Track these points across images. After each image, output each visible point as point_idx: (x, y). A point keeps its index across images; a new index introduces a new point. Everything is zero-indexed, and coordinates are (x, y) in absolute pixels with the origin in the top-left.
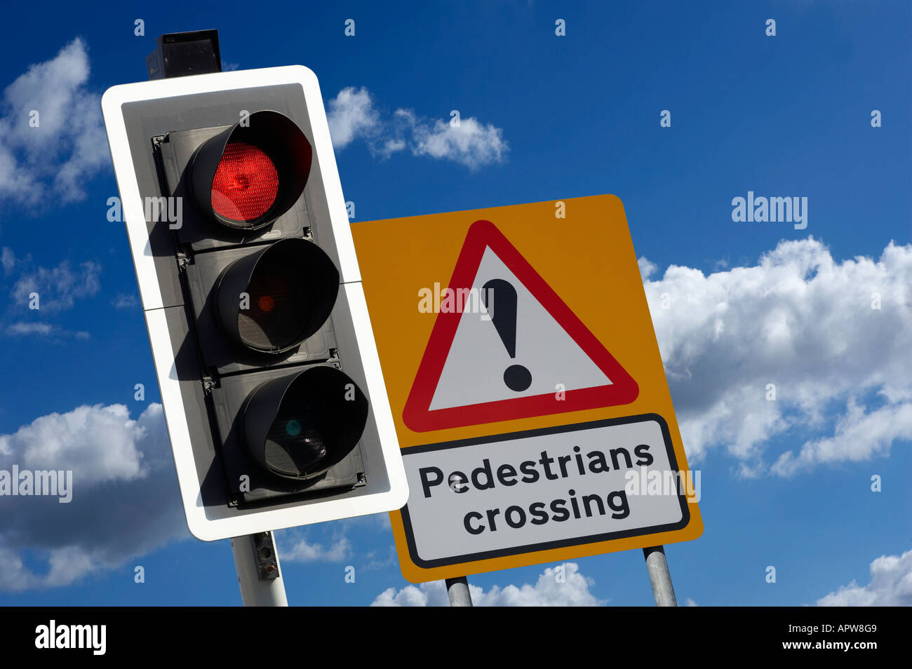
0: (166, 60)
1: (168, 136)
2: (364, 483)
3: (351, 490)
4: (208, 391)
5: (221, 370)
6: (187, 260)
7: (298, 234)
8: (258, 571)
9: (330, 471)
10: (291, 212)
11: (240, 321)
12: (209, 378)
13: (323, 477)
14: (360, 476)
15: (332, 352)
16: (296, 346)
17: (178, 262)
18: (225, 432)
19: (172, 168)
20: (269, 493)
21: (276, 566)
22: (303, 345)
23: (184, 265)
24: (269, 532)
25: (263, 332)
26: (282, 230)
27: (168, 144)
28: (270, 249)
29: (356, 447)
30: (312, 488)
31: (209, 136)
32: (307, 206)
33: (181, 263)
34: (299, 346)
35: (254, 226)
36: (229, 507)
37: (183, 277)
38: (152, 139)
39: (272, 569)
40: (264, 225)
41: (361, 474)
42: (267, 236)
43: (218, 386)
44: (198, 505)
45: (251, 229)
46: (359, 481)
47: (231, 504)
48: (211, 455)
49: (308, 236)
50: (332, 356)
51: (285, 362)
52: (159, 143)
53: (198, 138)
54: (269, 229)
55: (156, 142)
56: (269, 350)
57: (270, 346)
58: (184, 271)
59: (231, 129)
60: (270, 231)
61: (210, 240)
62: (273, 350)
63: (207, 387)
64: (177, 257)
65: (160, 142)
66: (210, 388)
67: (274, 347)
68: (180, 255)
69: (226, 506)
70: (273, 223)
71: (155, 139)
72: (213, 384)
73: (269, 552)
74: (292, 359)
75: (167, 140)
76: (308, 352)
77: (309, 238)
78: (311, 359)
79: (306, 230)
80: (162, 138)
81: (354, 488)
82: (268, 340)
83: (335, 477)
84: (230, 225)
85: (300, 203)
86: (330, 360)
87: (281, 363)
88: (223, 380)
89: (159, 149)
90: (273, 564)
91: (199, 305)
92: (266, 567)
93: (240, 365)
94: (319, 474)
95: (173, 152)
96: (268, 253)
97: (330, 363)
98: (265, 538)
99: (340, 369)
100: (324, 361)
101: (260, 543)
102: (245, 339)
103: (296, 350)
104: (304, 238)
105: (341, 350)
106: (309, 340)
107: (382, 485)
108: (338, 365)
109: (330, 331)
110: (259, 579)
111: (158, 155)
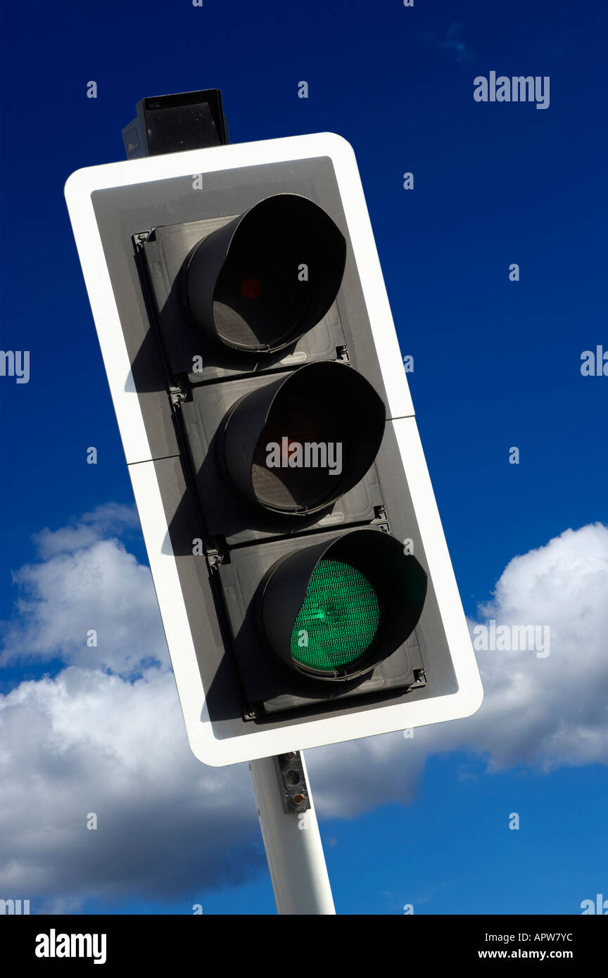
0: (150, 132)
1: (153, 233)
2: (423, 683)
3: (406, 693)
4: (213, 569)
5: (231, 540)
6: (182, 396)
7: (331, 356)
8: (283, 801)
9: (377, 668)
10: (319, 327)
11: (254, 475)
12: (215, 551)
13: (368, 676)
14: (417, 674)
15: (378, 511)
16: (330, 503)
17: (170, 398)
18: (237, 622)
19: (160, 275)
20: (297, 701)
21: (307, 795)
22: (338, 503)
23: (179, 402)
24: (298, 752)
25: (285, 488)
26: (308, 351)
27: (154, 243)
28: (293, 378)
29: (412, 635)
30: (354, 692)
31: (209, 230)
32: (341, 318)
33: (175, 400)
34: (334, 503)
35: (271, 348)
36: (245, 720)
37: (178, 418)
38: (133, 238)
39: (302, 798)
40: (284, 346)
41: (419, 670)
42: (288, 361)
43: (227, 560)
44: (203, 720)
45: (266, 351)
46: (416, 681)
47: (247, 717)
48: (219, 652)
49: (342, 359)
50: (377, 516)
51: (315, 526)
52: (142, 243)
53: (194, 234)
54: (290, 350)
55: (138, 241)
56: (294, 511)
57: (294, 505)
58: (179, 410)
59: (237, 220)
60: (291, 353)
61: (212, 368)
62: (299, 511)
63: (212, 562)
64: (169, 392)
65: (143, 240)
66: (216, 564)
67: (300, 507)
68: (172, 389)
69: (241, 719)
70: (296, 343)
71: (136, 237)
72: (220, 558)
73: (298, 777)
74: (324, 522)
75: (152, 237)
76: (346, 512)
77: (344, 360)
78: (349, 520)
79: (340, 351)
80: (146, 235)
81: (409, 690)
82: (291, 498)
83: (384, 675)
84: (239, 347)
85: (331, 315)
86: (376, 521)
87: (310, 528)
88: (233, 553)
89: (142, 250)
90: (302, 792)
91: (200, 454)
92: (294, 796)
93: (256, 532)
94: (363, 673)
95: (161, 253)
96: (290, 382)
97: (375, 525)
98: (292, 759)
99: (389, 533)
100: (367, 522)
101: (286, 765)
102: (262, 497)
103: (329, 510)
104: (338, 361)
105: (389, 508)
106: (346, 496)
107: (448, 684)
108: (385, 527)
109: (374, 484)
110: (285, 812)
111: (141, 259)
